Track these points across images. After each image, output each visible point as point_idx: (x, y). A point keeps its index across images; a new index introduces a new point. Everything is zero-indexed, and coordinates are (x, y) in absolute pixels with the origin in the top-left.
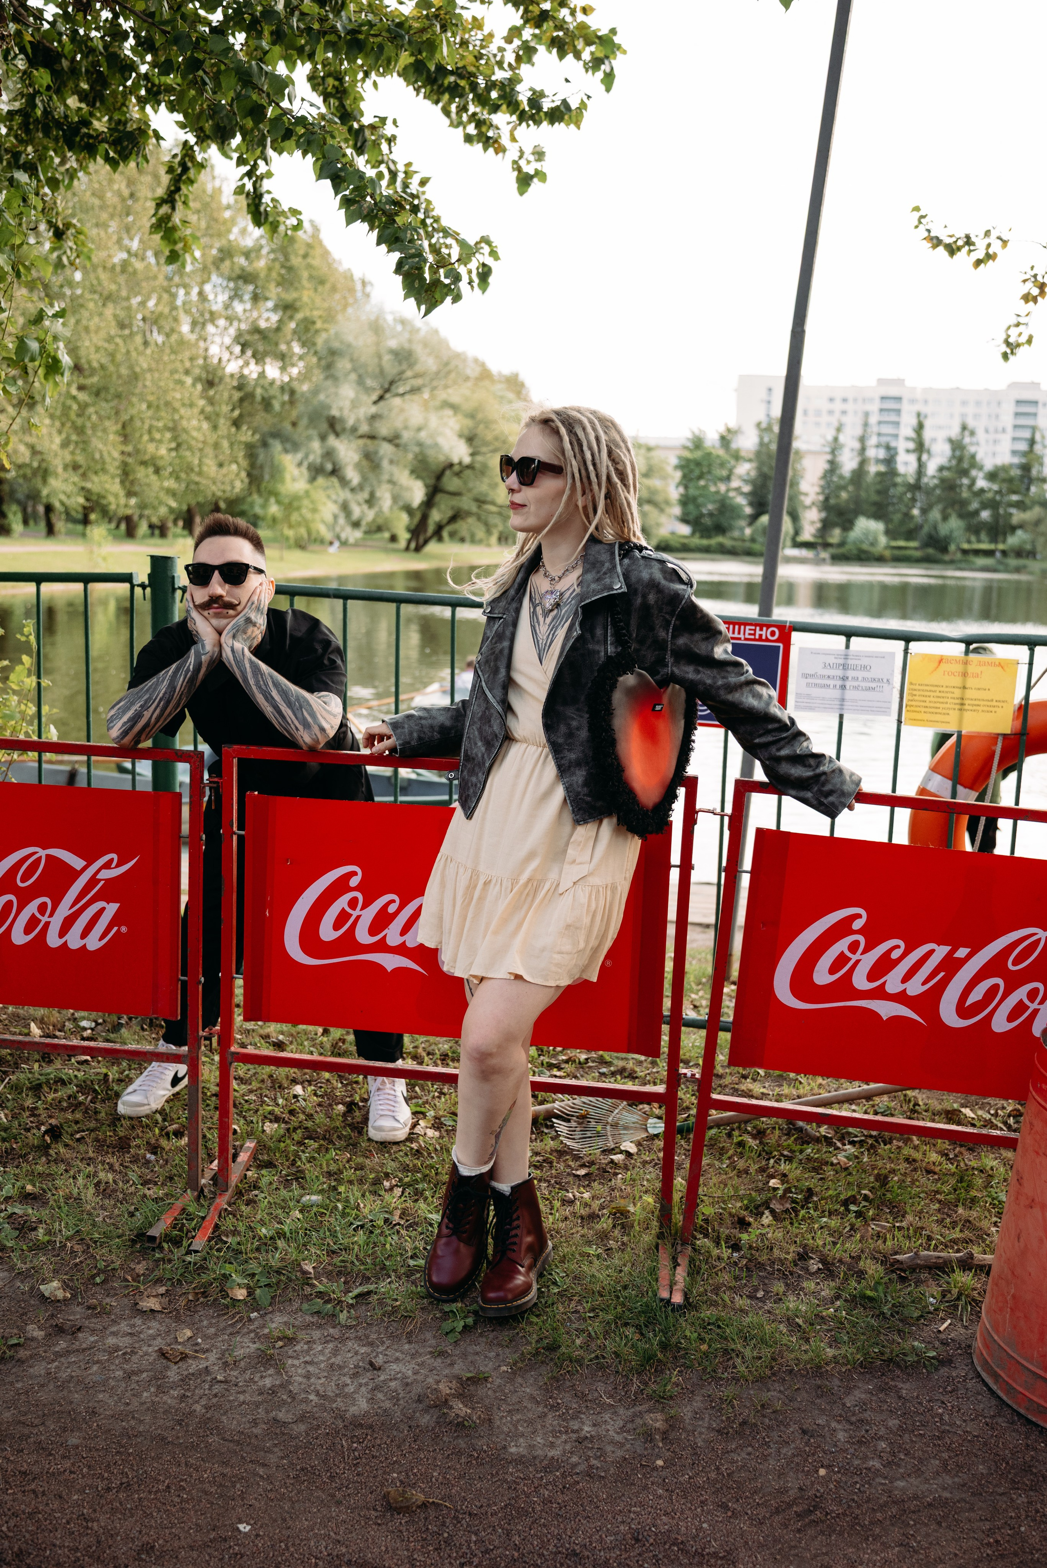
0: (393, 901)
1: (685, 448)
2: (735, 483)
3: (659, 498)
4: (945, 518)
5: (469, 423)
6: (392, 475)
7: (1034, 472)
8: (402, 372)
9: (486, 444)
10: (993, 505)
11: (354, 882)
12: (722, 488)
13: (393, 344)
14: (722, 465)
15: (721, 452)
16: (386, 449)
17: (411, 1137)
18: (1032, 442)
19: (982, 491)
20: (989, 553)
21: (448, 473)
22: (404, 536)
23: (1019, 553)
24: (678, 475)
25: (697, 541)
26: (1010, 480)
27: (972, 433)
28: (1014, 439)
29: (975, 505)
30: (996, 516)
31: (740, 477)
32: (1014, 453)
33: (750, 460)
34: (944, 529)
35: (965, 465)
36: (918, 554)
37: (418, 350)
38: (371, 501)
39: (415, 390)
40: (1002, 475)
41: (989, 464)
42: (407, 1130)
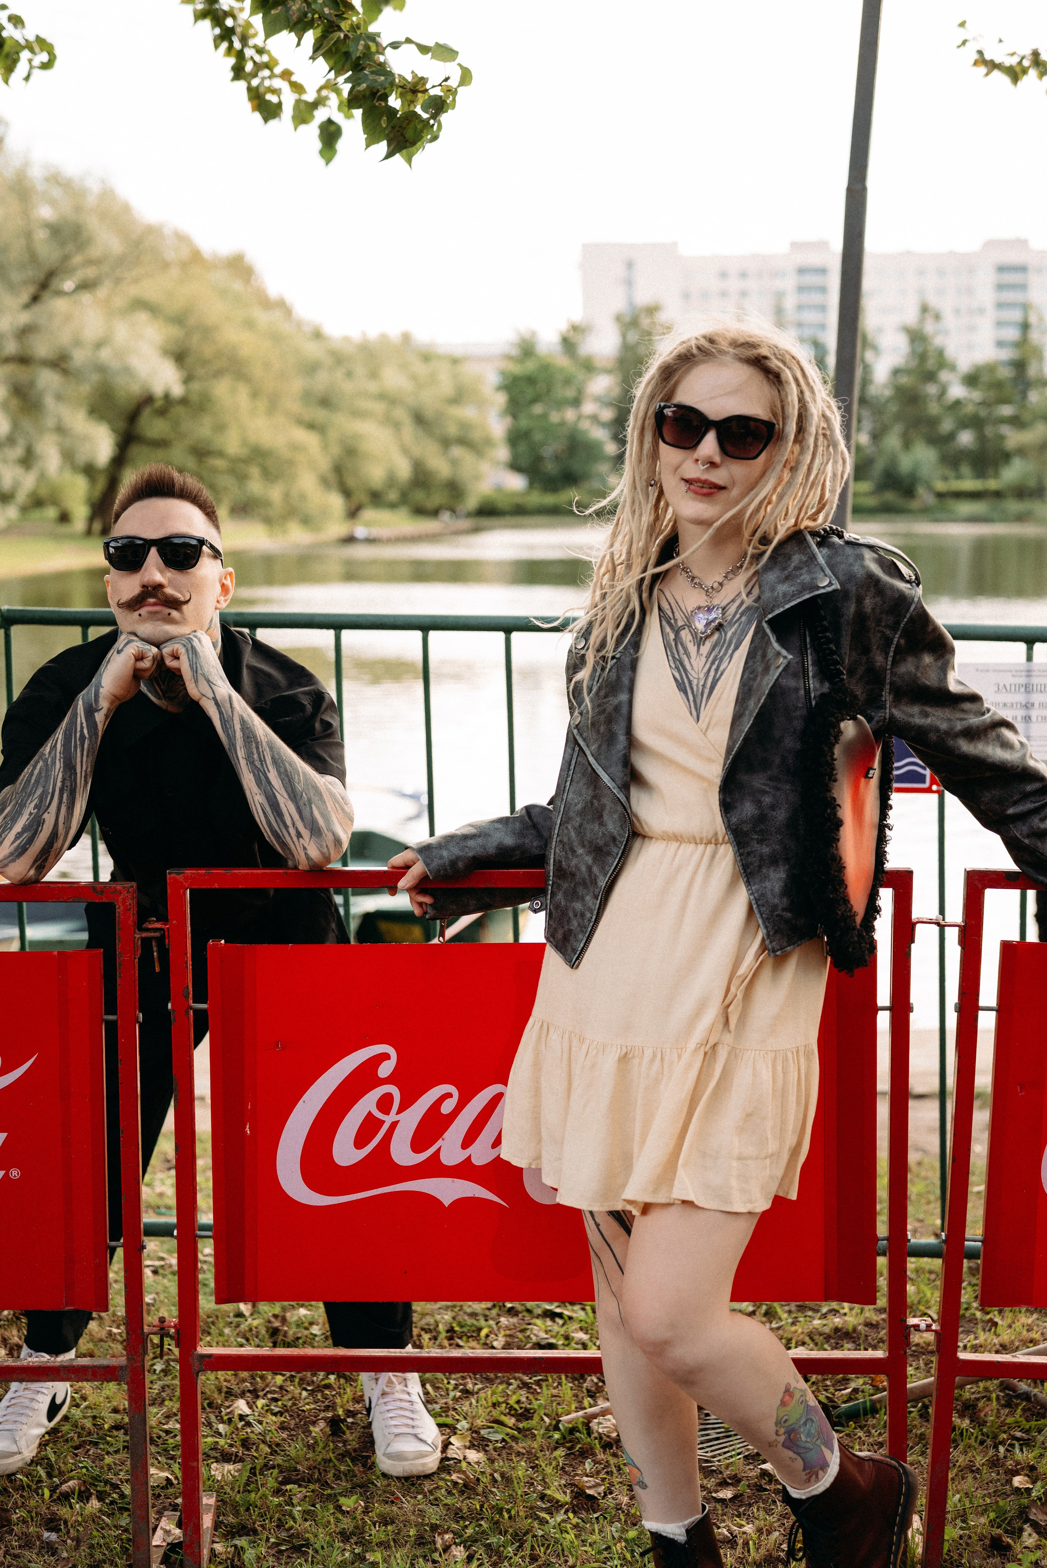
0: (449, 1095)
1: (509, 357)
2: (589, 408)
3: (476, 435)
4: (907, 445)
5: (174, 331)
6: (60, 420)
7: (1032, 371)
8: (66, 258)
9: (205, 362)
10: (976, 423)
11: (385, 1070)
12: (570, 415)
13: (45, 212)
14: (568, 381)
15: (562, 361)
16: (47, 379)
17: (446, 1465)
18: (1025, 327)
19: (958, 403)
20: (974, 496)
21: (146, 413)
22: (80, 512)
23: (1021, 492)
24: (501, 399)
25: (538, 498)
26: (998, 385)
27: (937, 317)
28: (1000, 324)
29: (947, 426)
30: (981, 438)
31: (597, 399)
32: (1000, 344)
33: (609, 372)
34: (905, 463)
35: (931, 364)
36: (871, 502)
37: (93, 223)
38: (28, 460)
39: (85, 286)
40: (985, 378)
41: (965, 360)
42: (438, 1455)
